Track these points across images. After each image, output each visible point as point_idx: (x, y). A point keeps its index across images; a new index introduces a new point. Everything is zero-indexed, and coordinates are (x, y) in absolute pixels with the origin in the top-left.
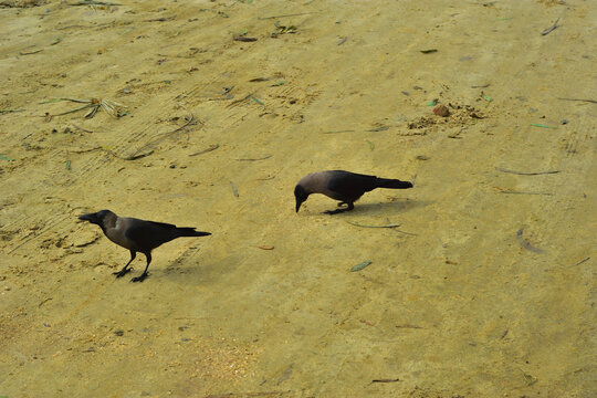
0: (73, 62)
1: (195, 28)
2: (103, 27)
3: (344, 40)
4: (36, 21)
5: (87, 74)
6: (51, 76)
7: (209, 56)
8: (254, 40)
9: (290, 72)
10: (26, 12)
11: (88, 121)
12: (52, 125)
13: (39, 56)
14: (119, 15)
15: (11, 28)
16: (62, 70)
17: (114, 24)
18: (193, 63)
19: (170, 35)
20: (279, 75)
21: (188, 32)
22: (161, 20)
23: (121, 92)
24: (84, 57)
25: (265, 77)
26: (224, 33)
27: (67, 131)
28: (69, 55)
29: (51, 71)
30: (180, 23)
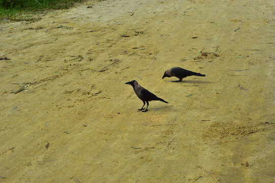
0: (65, 45)
1: (105, 34)
2: (71, 35)
3: (162, 35)
4: (44, 33)
5: (73, 49)
6: (59, 50)
7: (115, 42)
8: (129, 36)
9: (145, 45)
10: (39, 31)
11: (80, 62)
12: (68, 63)
13: (52, 44)
14: (75, 30)
15: (37, 36)
16: (63, 48)
17: (74, 33)
18: (109, 44)
19: (98, 36)
20: (143, 47)
21: (103, 35)
22: (92, 32)
23: (88, 53)
24: (69, 44)
25: (138, 47)
26: (117, 35)
27: (75, 65)
28: (62, 43)
29: (59, 48)
30: (99, 32)
